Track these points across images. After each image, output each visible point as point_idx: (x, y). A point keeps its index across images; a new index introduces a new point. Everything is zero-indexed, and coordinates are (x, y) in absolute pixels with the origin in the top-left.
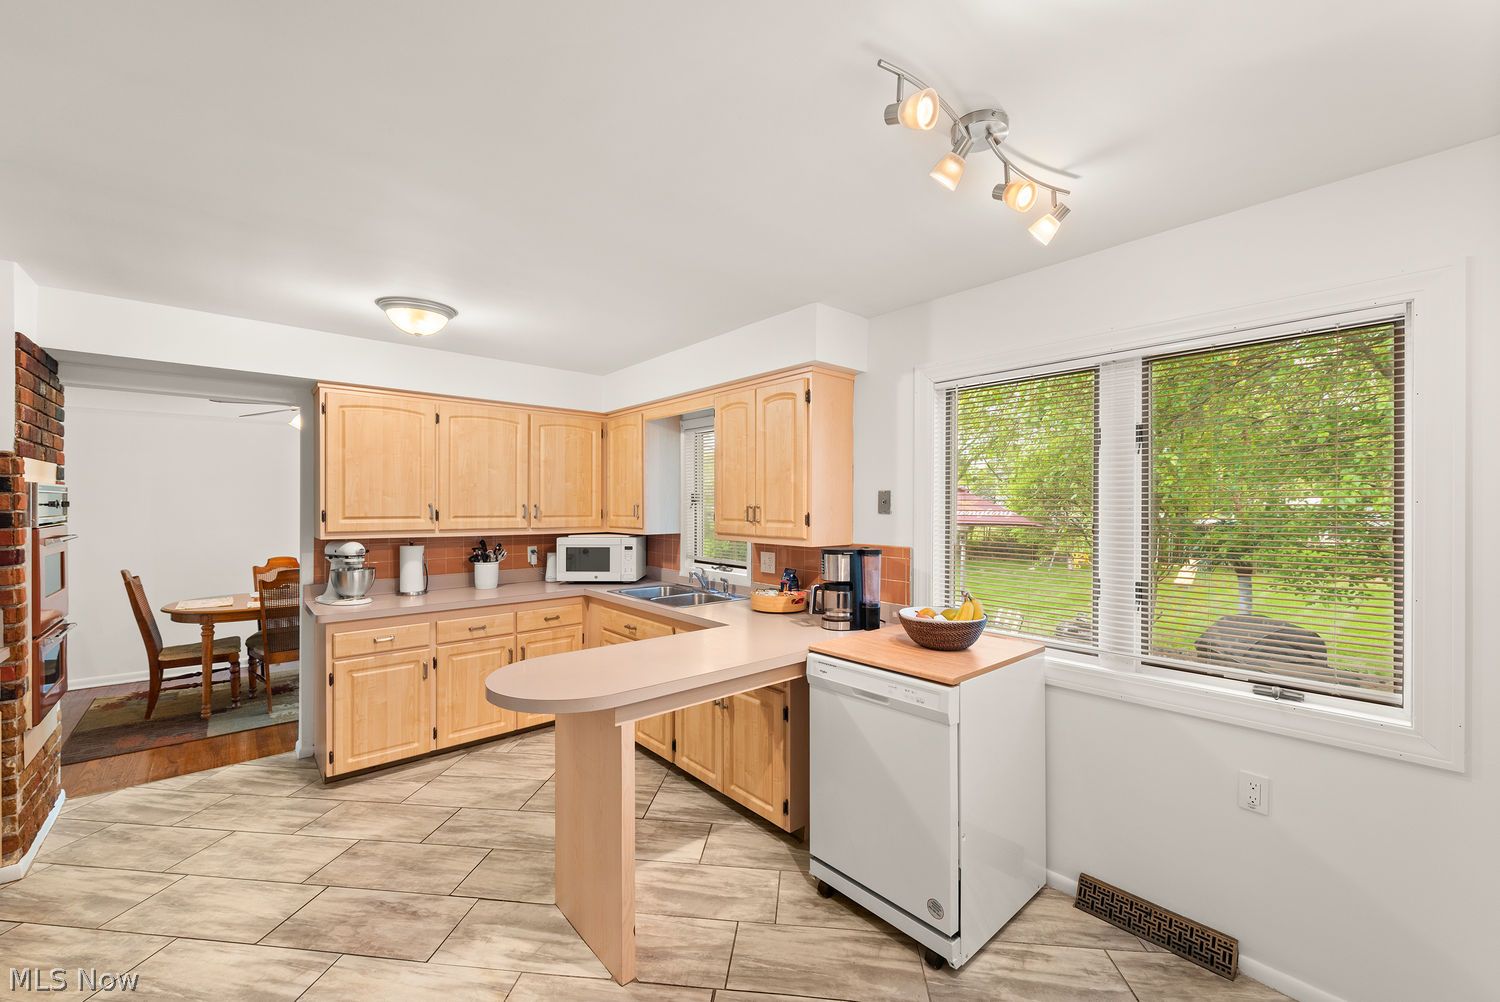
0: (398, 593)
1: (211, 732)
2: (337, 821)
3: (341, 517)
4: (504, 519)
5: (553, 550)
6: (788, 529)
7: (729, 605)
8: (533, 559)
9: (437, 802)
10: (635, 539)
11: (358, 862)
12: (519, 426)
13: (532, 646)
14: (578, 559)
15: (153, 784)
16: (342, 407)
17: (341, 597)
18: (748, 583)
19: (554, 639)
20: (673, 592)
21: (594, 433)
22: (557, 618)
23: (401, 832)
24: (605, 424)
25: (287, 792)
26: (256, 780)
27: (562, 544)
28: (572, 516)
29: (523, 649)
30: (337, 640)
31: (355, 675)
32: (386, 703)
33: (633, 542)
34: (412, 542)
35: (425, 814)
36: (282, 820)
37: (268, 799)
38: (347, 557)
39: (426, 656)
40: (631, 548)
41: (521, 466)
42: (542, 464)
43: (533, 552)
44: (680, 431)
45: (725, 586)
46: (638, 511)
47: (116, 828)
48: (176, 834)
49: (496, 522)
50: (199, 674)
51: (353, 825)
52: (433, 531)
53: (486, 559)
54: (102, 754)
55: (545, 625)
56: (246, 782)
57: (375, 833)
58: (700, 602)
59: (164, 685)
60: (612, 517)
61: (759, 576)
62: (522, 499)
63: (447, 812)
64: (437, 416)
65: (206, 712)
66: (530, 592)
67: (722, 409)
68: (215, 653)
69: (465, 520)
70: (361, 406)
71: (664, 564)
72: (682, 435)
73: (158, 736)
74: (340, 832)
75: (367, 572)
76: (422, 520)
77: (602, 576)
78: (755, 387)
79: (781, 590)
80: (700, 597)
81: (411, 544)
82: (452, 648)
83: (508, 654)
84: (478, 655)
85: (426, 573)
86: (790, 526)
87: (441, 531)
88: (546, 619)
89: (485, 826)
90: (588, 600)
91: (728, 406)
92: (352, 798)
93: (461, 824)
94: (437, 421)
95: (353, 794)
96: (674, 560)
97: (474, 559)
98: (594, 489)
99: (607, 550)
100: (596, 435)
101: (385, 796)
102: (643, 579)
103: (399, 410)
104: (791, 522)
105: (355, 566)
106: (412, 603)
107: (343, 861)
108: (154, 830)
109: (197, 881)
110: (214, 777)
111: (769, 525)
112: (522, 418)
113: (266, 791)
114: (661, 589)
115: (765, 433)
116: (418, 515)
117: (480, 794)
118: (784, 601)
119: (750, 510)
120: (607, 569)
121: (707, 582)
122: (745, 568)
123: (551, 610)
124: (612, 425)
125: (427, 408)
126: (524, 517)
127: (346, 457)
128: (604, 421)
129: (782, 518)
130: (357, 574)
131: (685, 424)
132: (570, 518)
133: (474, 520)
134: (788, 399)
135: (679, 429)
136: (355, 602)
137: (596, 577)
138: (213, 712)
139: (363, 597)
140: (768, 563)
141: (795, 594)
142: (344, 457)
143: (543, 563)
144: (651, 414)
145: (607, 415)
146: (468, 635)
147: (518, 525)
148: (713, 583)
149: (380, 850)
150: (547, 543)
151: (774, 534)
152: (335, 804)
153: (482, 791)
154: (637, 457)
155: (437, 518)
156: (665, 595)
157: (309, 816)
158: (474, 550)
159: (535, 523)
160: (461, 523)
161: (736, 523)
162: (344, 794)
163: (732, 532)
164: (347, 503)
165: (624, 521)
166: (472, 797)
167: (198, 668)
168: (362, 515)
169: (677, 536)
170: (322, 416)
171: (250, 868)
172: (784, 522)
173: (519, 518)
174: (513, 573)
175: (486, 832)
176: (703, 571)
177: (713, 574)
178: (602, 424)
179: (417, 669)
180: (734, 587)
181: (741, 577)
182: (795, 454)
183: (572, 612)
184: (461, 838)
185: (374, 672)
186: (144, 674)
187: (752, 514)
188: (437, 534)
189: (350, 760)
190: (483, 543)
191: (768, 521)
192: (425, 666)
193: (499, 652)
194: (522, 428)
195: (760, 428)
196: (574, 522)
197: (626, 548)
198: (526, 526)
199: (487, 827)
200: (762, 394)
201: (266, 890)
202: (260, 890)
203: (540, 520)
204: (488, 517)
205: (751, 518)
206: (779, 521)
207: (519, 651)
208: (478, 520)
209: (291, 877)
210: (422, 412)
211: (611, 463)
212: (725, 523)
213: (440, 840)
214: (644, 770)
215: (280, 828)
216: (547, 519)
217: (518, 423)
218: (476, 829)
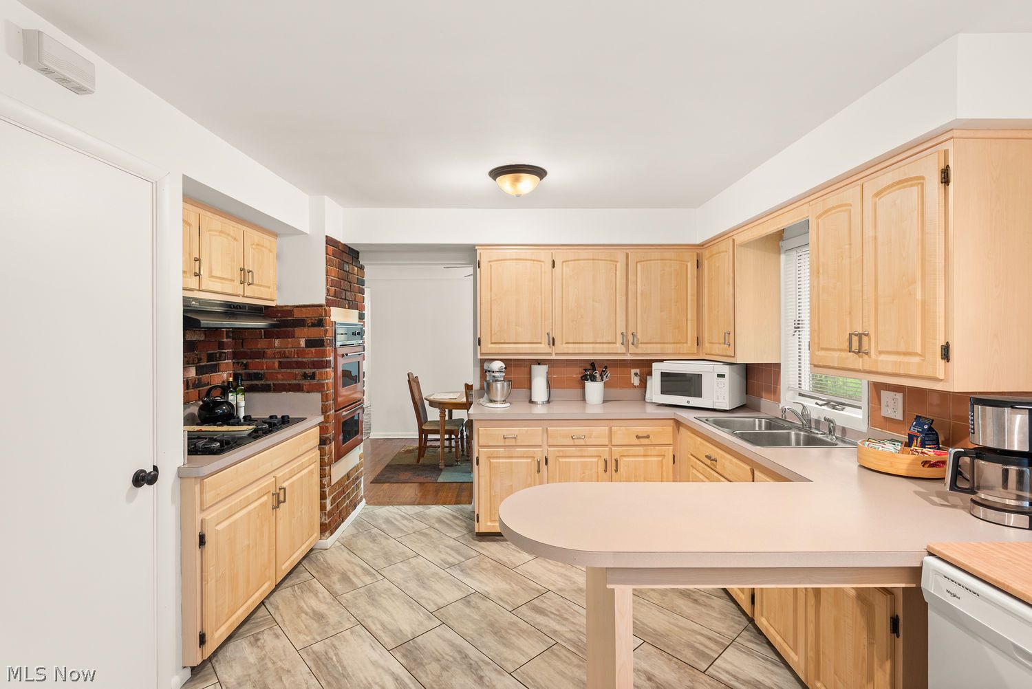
0: (531, 402)
1: (440, 480)
2: (470, 569)
3: (489, 342)
4: (605, 345)
5: (650, 374)
6: (912, 364)
7: (836, 452)
8: (636, 381)
9: (535, 577)
10: (727, 367)
11: (467, 611)
12: (619, 264)
13: (625, 459)
14: (673, 383)
15: (401, 507)
16: (490, 262)
17: (491, 401)
18: (863, 427)
19: (644, 456)
20: (770, 426)
21: (689, 264)
22: (648, 437)
23: (503, 596)
24: (699, 254)
25: (455, 535)
26: (445, 520)
27: (657, 368)
28: (667, 343)
29: (616, 461)
30: (480, 432)
31: (492, 461)
32: (512, 485)
33: (725, 370)
34: (539, 362)
35: (524, 586)
36: (443, 556)
37: (444, 537)
38: (493, 372)
39: (539, 454)
40: (723, 376)
41: (621, 300)
42: (639, 295)
43: (636, 374)
44: (779, 253)
45: (831, 427)
46: (729, 338)
47: (374, 531)
48: (394, 545)
49: (599, 348)
50: (438, 440)
51: (478, 576)
52: (550, 354)
53: (593, 379)
54: (392, 480)
55: (637, 441)
56: (440, 520)
57: (487, 589)
58: (798, 444)
59: (429, 444)
60: (707, 345)
61: (877, 420)
62: (621, 328)
63: (538, 591)
64: (554, 262)
65: (442, 466)
66: (631, 410)
67: (819, 217)
68: (447, 428)
69: (574, 345)
70: (501, 260)
71: (764, 395)
72: (783, 257)
73: (418, 475)
74: (468, 579)
75: (506, 384)
76: (542, 345)
77: (694, 401)
78: (861, 181)
79: (909, 444)
80: (797, 436)
81: (539, 364)
82: (559, 451)
83: (603, 463)
84: (579, 460)
85: (549, 387)
86: (916, 360)
87: (556, 354)
88: (638, 437)
89: (561, 616)
90: (678, 423)
91: (825, 212)
92: (485, 554)
93: (544, 606)
94: (554, 267)
95: (488, 551)
96: (773, 389)
97: (584, 378)
98: (689, 316)
99: (700, 376)
100: (691, 266)
101: (504, 559)
102: (741, 408)
103: (526, 260)
104: (916, 354)
105: (499, 379)
106: (539, 410)
107: (460, 605)
108: (387, 538)
109: (387, 584)
110: (428, 511)
111: (883, 357)
112: (621, 257)
113: (445, 530)
114: (757, 422)
115: (876, 238)
116: (539, 341)
117: (567, 582)
118: (908, 461)
119: (855, 339)
120: (699, 395)
121: (809, 421)
122: (860, 408)
123: (643, 429)
124: (706, 253)
125: (545, 256)
126: (623, 344)
127: (493, 299)
128: (700, 251)
129: (902, 348)
130: (499, 385)
131: (785, 244)
132: (665, 345)
133: (581, 345)
134: (912, 186)
135: (778, 251)
136: (499, 405)
137: (688, 402)
138: (446, 466)
139: (504, 401)
140: (893, 407)
141: (930, 453)
142: (491, 298)
143: (643, 384)
144: (741, 238)
145: (702, 245)
146: (571, 442)
147: (616, 350)
148: (818, 422)
149: (484, 605)
150: (645, 367)
151: (889, 370)
152: (474, 554)
153: (570, 581)
154: (728, 283)
155: (554, 344)
156: (760, 429)
157: (458, 558)
158: (585, 370)
159: (632, 349)
160: (571, 348)
161: (836, 354)
162: (482, 548)
163: (831, 365)
164: (493, 332)
165: (718, 349)
166: (561, 583)
167: (438, 436)
168: (502, 341)
169: (778, 366)
170: (478, 270)
171: (413, 586)
172: (905, 354)
173: (619, 345)
174: (616, 392)
175: (559, 623)
176: (804, 407)
177: (816, 410)
178: (698, 255)
179: (533, 463)
180: (844, 430)
181: (855, 417)
182: (923, 259)
183: (663, 433)
184: (538, 620)
185: (504, 461)
186: (414, 434)
187: (857, 343)
188: (554, 357)
189: (489, 524)
190: (593, 365)
191: (881, 352)
192: (539, 462)
193: (595, 460)
194: (621, 266)
195: (869, 233)
196: (669, 348)
197: (719, 376)
198: (624, 351)
199: (561, 618)
200: (871, 187)
201: (413, 609)
202: (410, 607)
203: (637, 347)
204: (593, 343)
205: (855, 347)
206: (898, 353)
207: (614, 462)
208: (584, 345)
209: (429, 604)
210: (542, 260)
211: (706, 291)
212: (822, 353)
213: (524, 615)
214: (721, 613)
215: (440, 561)
216: (643, 346)
217: (617, 262)
218: (553, 616)
